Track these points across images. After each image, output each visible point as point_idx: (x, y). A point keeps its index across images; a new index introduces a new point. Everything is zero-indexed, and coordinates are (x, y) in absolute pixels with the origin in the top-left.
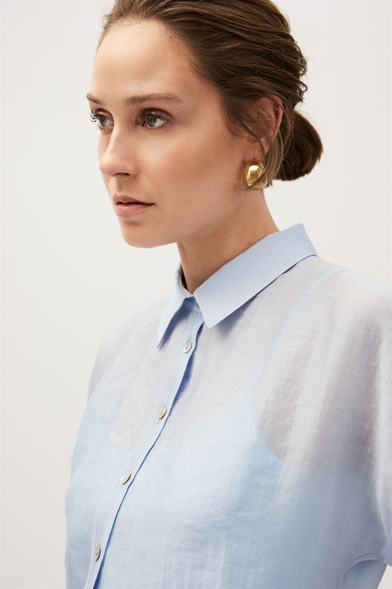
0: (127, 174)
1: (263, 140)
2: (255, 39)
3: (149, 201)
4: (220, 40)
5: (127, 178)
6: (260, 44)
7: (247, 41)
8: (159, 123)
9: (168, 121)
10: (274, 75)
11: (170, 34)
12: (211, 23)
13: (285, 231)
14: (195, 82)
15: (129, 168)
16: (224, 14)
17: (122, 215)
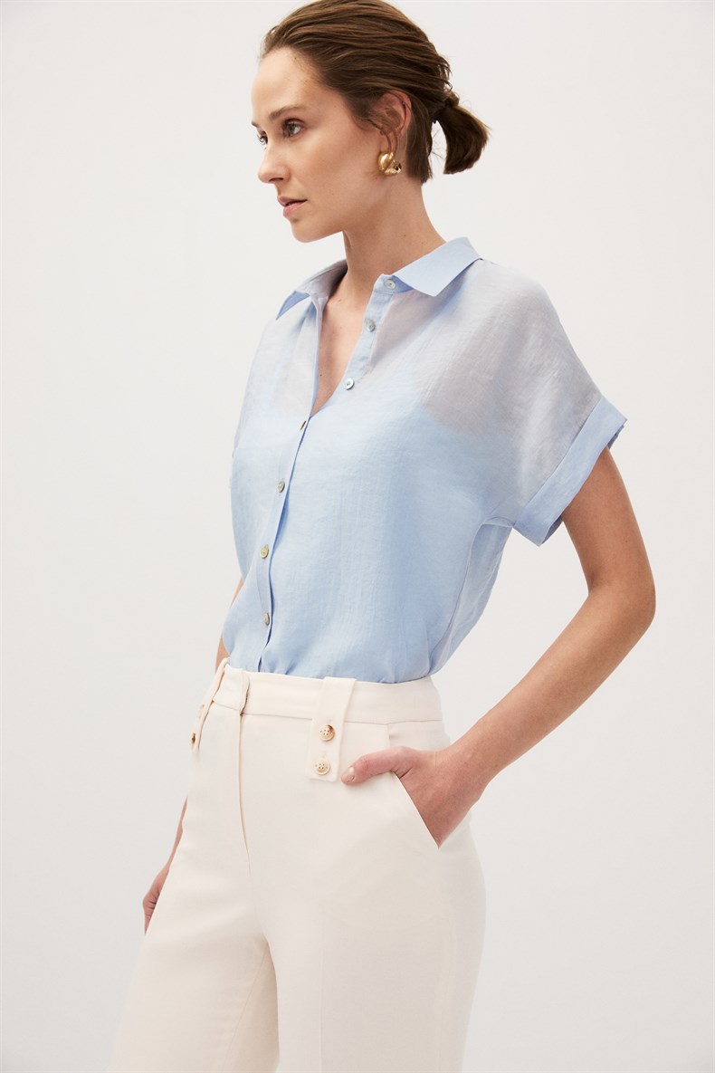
0: (282, 179)
1: (391, 135)
2: (369, 45)
3: (301, 198)
4: (335, 52)
5: (281, 182)
6: (375, 49)
7: (358, 48)
8: (297, 130)
9: (302, 127)
10: (393, 72)
11: (295, 55)
12: (324, 39)
13: (452, 242)
14: (318, 90)
15: (281, 172)
16: (336, 30)
17: (286, 214)
